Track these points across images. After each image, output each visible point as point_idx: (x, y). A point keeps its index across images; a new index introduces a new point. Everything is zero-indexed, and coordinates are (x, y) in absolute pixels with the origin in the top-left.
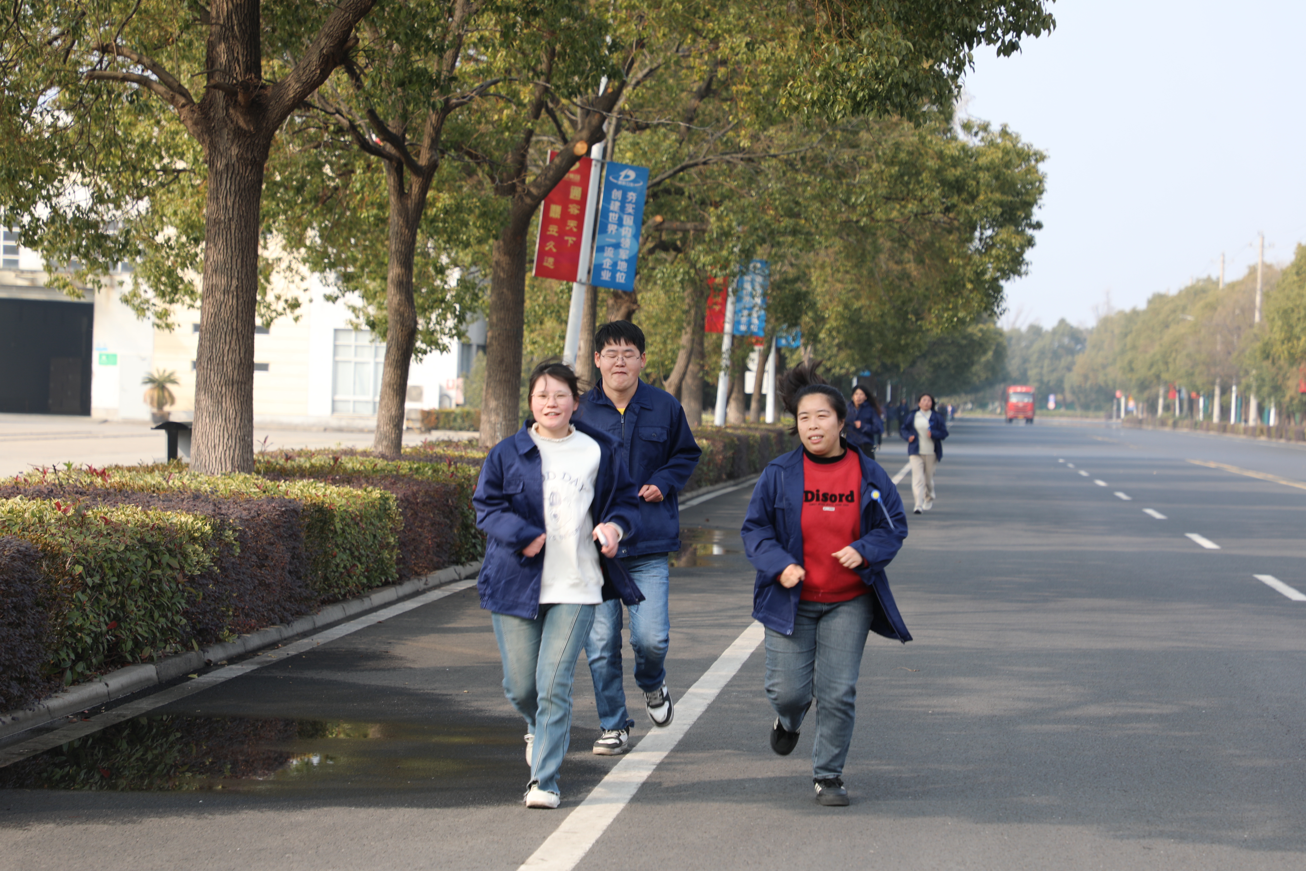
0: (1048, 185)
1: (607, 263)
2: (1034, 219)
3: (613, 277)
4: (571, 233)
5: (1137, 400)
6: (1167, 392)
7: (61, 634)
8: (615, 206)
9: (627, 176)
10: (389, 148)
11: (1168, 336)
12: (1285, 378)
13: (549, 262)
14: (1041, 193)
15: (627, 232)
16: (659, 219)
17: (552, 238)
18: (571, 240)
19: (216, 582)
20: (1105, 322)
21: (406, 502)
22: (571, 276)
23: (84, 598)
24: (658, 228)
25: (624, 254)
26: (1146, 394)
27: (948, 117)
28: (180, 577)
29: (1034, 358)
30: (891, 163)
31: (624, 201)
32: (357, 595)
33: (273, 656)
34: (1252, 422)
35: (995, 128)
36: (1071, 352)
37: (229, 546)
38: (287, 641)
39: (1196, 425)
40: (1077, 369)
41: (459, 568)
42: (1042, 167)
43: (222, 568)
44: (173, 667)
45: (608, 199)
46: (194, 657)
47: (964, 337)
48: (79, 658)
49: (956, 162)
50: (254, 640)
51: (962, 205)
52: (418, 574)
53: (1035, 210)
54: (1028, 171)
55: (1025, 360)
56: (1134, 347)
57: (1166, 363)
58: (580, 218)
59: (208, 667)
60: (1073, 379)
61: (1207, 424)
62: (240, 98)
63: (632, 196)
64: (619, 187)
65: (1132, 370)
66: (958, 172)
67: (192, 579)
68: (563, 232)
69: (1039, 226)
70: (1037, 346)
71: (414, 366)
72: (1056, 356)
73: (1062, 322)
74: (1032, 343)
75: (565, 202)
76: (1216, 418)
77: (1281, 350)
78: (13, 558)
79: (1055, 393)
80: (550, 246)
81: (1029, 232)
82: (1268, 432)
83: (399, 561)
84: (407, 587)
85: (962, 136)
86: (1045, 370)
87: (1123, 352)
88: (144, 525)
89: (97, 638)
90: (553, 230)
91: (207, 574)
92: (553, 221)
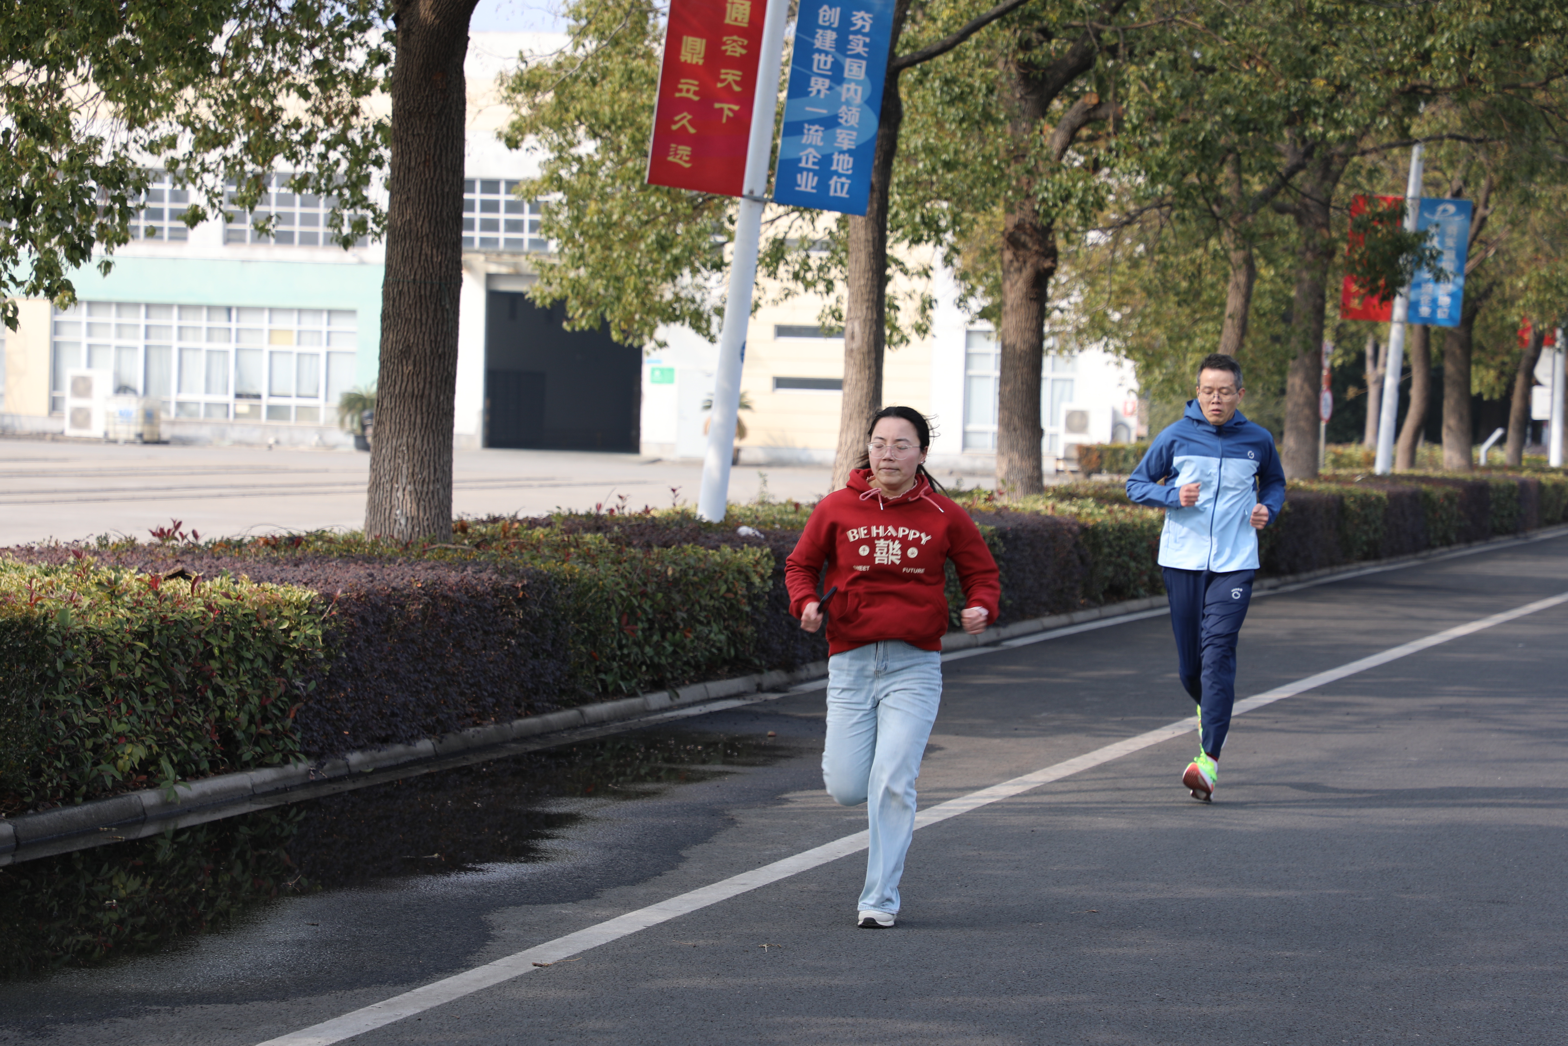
1: (809, 158)
8: (825, 39)
13: (681, 155)
17: (686, 104)
18: (728, 109)
25: (845, 139)
63: (863, 19)
68: (707, 96)
80: (683, 120)
90: (688, 89)
92: (689, 71)
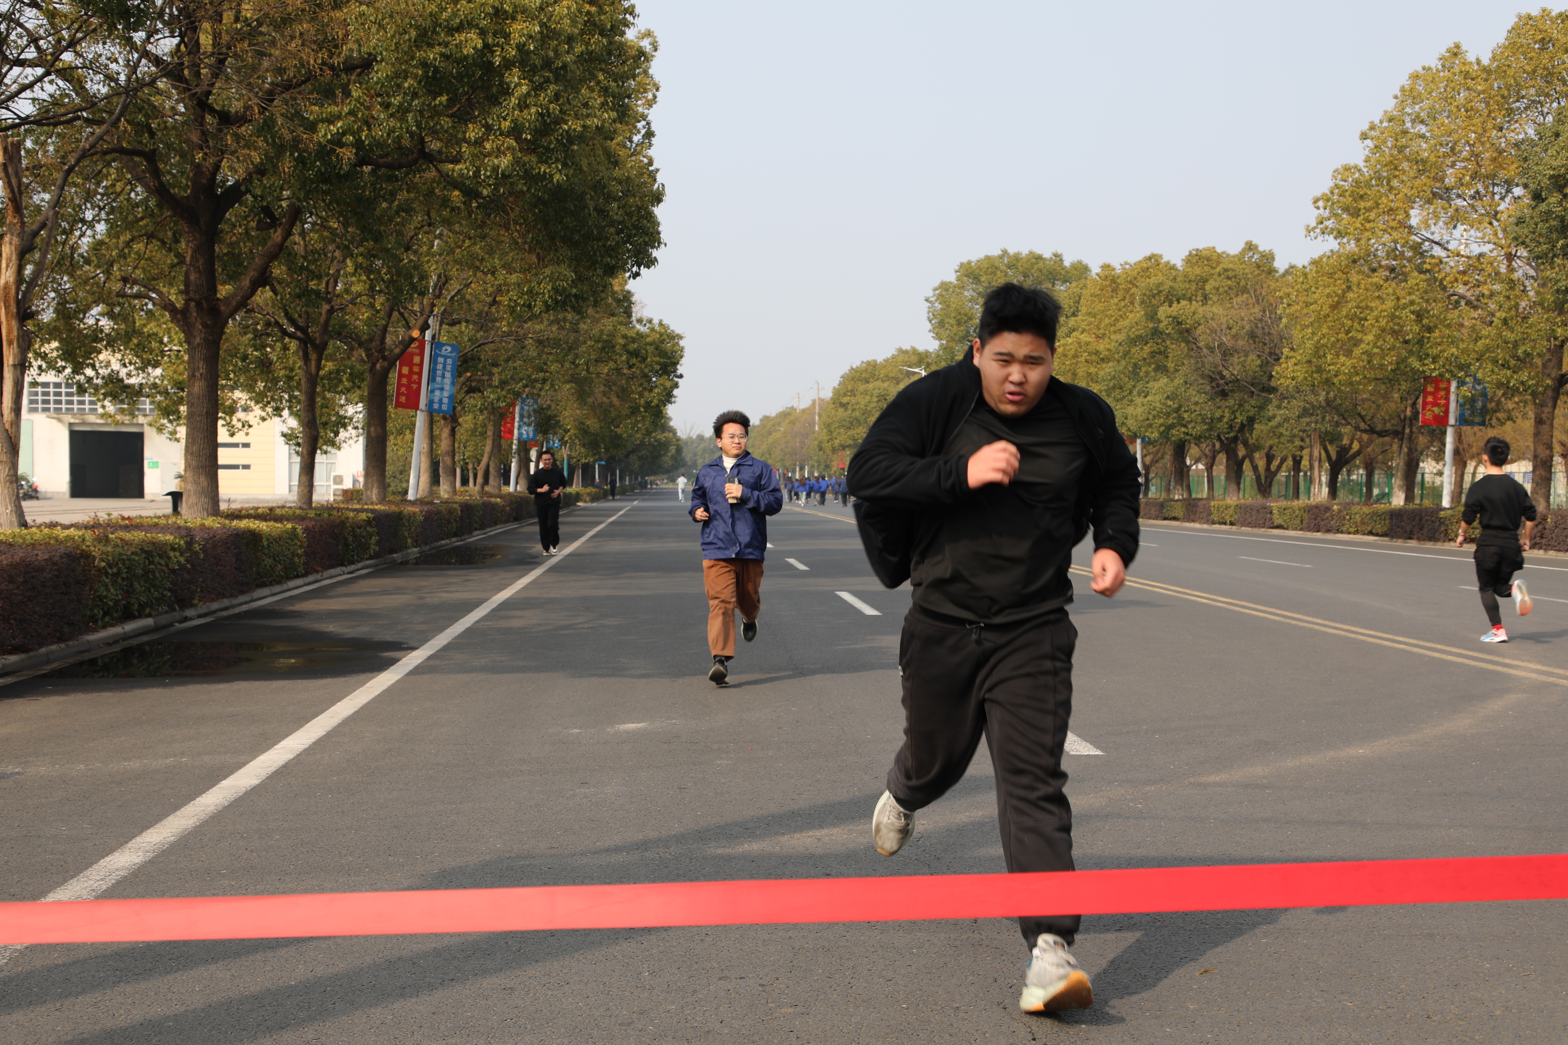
0: (686, 353)
1: (436, 399)
2: (678, 372)
3: (440, 407)
4: (415, 382)
7: (93, 599)
8: (440, 367)
9: (446, 350)
10: (299, 334)
11: (770, 439)
12: (831, 461)
13: (403, 399)
14: (681, 357)
15: (448, 380)
16: (469, 374)
17: (404, 385)
18: (415, 386)
19: (189, 573)
21: (306, 530)
22: (416, 407)
23: (108, 581)
24: (469, 379)
25: (446, 394)
27: (630, 316)
28: (166, 570)
30: (599, 341)
31: (445, 364)
32: (279, 583)
33: (225, 614)
35: (656, 321)
37: (197, 553)
38: (233, 607)
41: (344, 568)
42: (682, 343)
43: (192, 565)
44: (164, 619)
45: (436, 363)
46: (177, 615)
48: (106, 614)
49: (634, 340)
50: (215, 606)
51: (638, 364)
52: (317, 572)
53: (678, 367)
54: (674, 345)
58: (420, 374)
59: (186, 619)
62: (205, 305)
63: (449, 361)
64: (442, 356)
66: (636, 346)
67: (173, 571)
68: (410, 382)
69: (681, 376)
70: (701, 446)
71: (319, 458)
75: (411, 365)
77: (827, 446)
78: (62, 557)
80: (403, 389)
81: (676, 380)
83: (304, 564)
84: (310, 578)
85: (638, 326)
88: (144, 541)
89: (116, 602)
90: (404, 381)
91: (182, 568)
92: (405, 376)
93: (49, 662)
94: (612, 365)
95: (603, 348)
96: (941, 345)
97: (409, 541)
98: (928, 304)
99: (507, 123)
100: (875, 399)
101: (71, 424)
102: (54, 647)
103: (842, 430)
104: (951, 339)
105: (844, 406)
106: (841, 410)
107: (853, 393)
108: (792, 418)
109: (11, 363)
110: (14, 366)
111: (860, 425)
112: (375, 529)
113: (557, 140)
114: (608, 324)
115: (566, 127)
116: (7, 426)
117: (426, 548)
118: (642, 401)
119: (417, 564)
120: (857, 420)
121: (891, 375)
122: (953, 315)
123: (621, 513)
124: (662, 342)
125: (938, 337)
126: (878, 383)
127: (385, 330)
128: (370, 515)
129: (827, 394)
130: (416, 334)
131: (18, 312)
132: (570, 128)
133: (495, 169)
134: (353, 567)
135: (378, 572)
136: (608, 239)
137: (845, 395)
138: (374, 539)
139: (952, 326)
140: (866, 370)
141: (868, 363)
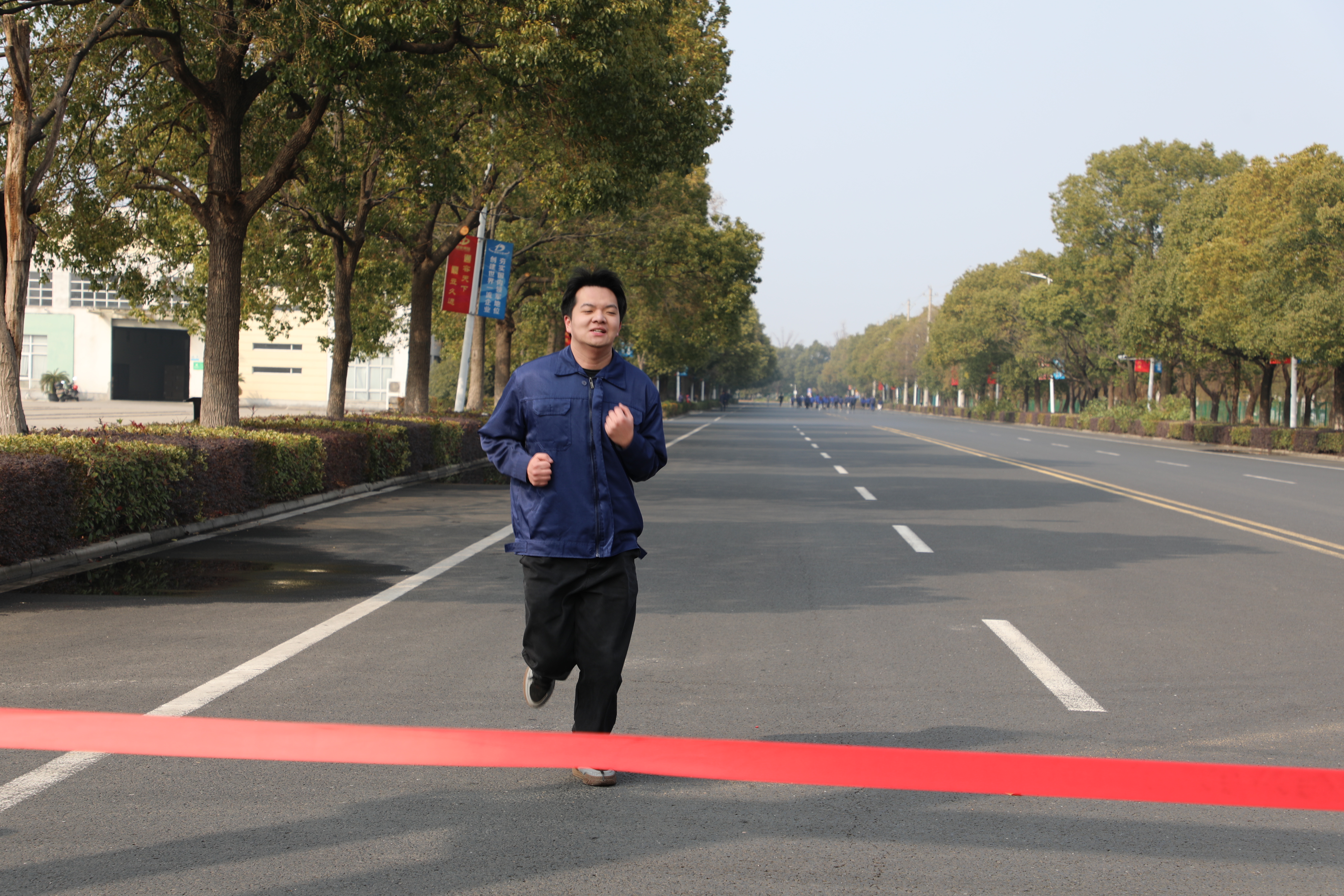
0: (765, 255)
1: (488, 302)
2: (757, 276)
3: (492, 311)
4: (465, 283)
5: (860, 391)
6: (877, 386)
7: (84, 512)
8: (492, 267)
9: (500, 248)
10: (334, 230)
11: (876, 352)
12: (942, 377)
13: (452, 301)
14: (760, 259)
15: (501, 282)
16: (527, 275)
17: (453, 286)
18: (465, 288)
19: (191, 485)
20: (841, 342)
21: (327, 443)
22: (466, 310)
23: (100, 492)
24: (527, 281)
25: (498, 297)
26: (865, 388)
27: (704, 212)
28: (165, 482)
29: (798, 365)
30: (669, 241)
31: (498, 264)
32: (293, 498)
33: (229, 530)
34: (925, 405)
35: (733, 220)
36: (821, 361)
37: (201, 465)
38: (240, 523)
39: (893, 407)
40: (824, 372)
41: (370, 485)
42: (761, 244)
43: (195, 478)
44: (162, 534)
45: (488, 263)
46: (177, 530)
47: (742, 351)
48: (98, 527)
49: (707, 240)
50: (220, 521)
51: (711, 267)
52: (339, 487)
53: (756, 270)
54: (752, 246)
55: (793, 367)
56: (856, 358)
57: (875, 368)
58: (471, 274)
59: (187, 535)
60: (822, 378)
61: (900, 407)
62: (228, 199)
63: (503, 261)
64: (495, 255)
65: (855, 372)
66: (709, 246)
67: (173, 483)
68: (460, 283)
69: (759, 280)
70: (800, 357)
72: (812, 364)
73: (816, 342)
74: (797, 355)
75: (461, 264)
76: (905, 403)
77: (936, 360)
78: (49, 466)
79: (811, 387)
80: (452, 291)
81: (754, 284)
82: (933, 410)
83: (324, 479)
84: (331, 495)
85: (713, 225)
86: (805, 372)
87: (850, 361)
88: (143, 450)
89: (109, 515)
90: (454, 282)
91: (184, 480)
92: (454, 276)
93: (32, 576)
94: (682, 267)
95: (674, 248)
96: (1066, 249)
97: (447, 456)
98: (1052, 201)
99: (545, 6)
100: (992, 309)
101: (114, 320)
102: (38, 561)
103: (953, 343)
104: (1078, 241)
105: (956, 315)
106: (954, 319)
107: (965, 300)
108: (900, 327)
109: (15, 259)
110: (18, 262)
111: (974, 337)
112: (407, 443)
113: (599, 24)
114: (680, 221)
115: (609, 10)
116: (10, 326)
117: (467, 465)
118: (716, 308)
119: (455, 482)
120: (970, 331)
121: (1012, 281)
122: (1080, 214)
123: (696, 430)
124: (739, 242)
125: (1063, 239)
126: (995, 290)
127: (432, 225)
128: (402, 428)
129: (939, 301)
130: (464, 231)
131: (23, 206)
132: (613, 12)
133: (531, 56)
134: (380, 484)
135: (407, 490)
136: (654, 133)
137: (958, 302)
138: (406, 454)
139: (1079, 226)
140: (983, 275)
141: (987, 266)
